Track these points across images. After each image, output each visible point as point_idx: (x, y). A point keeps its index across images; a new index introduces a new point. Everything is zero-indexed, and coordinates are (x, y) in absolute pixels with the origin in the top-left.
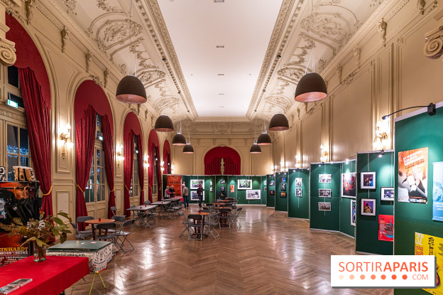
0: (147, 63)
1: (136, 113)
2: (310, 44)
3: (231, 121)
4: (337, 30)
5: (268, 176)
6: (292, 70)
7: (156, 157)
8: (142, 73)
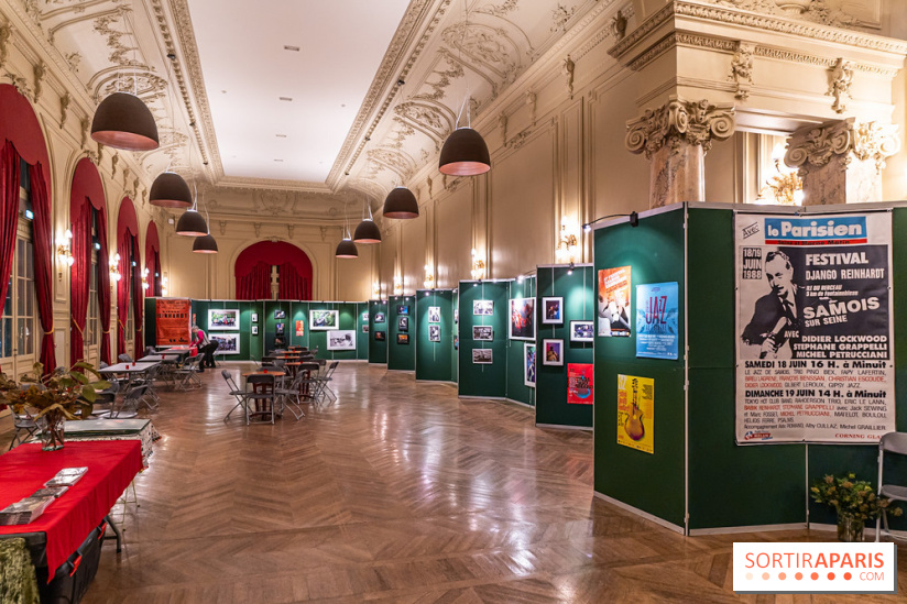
0: (129, 56)
1: (95, 161)
2: (455, 69)
3: (294, 189)
4: (500, 56)
5: (372, 302)
6: (421, 109)
7: (133, 259)
8: (115, 76)
